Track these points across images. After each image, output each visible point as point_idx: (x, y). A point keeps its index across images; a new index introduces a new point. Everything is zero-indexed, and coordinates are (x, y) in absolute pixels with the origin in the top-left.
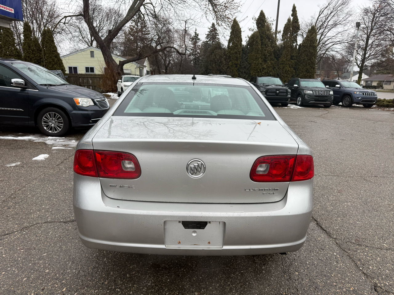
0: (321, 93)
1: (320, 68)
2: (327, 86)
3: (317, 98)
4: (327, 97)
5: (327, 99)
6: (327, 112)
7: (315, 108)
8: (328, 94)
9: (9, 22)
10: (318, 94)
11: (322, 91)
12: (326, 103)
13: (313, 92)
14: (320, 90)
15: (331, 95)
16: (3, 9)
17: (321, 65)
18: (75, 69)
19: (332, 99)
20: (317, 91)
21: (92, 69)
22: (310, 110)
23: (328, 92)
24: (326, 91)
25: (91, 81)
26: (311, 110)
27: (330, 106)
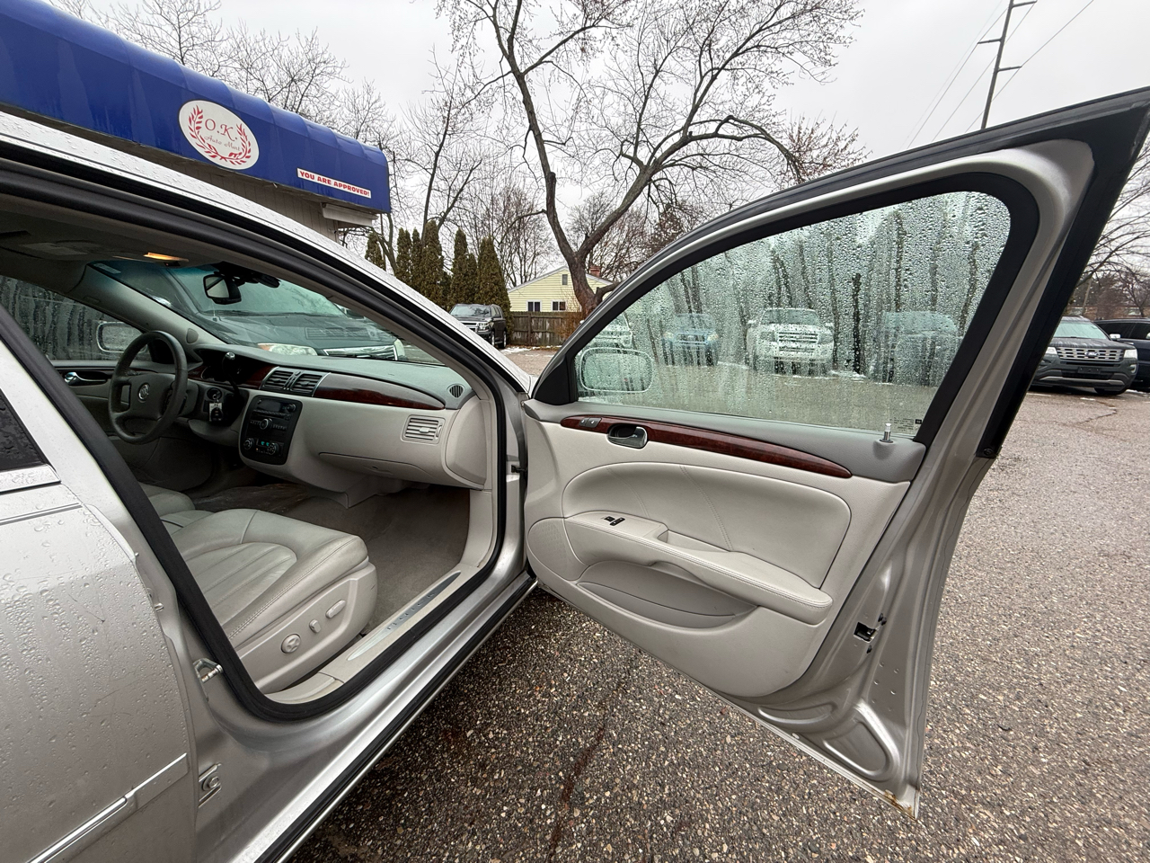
0: (1091, 354)
1: (1083, 302)
2: (1112, 336)
3: (1075, 367)
4: (1112, 365)
5: (1113, 372)
6: (1109, 412)
7: (1062, 397)
8: (1117, 358)
9: (370, 216)
10: (1076, 357)
11: (1096, 347)
12: (1108, 385)
13: (1057, 349)
14: (1085, 344)
15: (1131, 361)
16: (346, 190)
17: (1087, 295)
18: (538, 304)
19: (1133, 372)
20: (1075, 349)
21: (563, 304)
22: (1042, 400)
23: (1119, 351)
24: (1109, 348)
25: (548, 325)
26: (1047, 400)
27: (1123, 391)
